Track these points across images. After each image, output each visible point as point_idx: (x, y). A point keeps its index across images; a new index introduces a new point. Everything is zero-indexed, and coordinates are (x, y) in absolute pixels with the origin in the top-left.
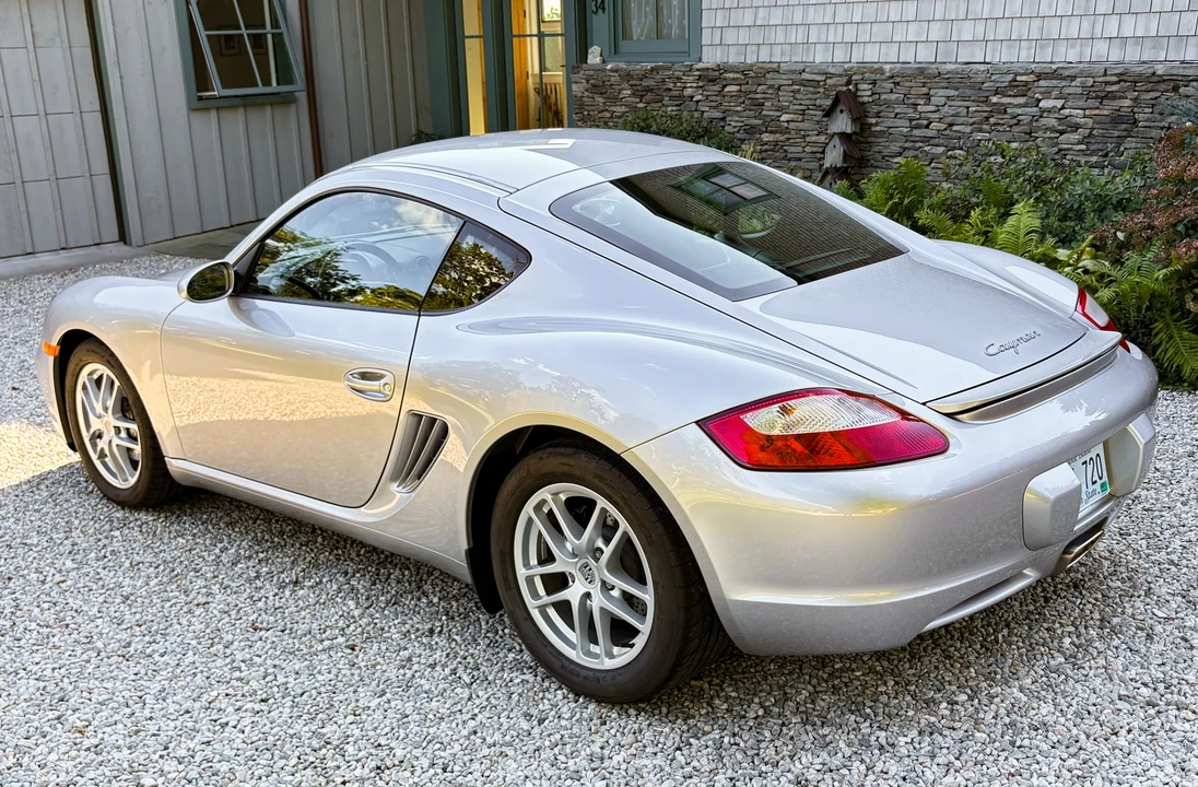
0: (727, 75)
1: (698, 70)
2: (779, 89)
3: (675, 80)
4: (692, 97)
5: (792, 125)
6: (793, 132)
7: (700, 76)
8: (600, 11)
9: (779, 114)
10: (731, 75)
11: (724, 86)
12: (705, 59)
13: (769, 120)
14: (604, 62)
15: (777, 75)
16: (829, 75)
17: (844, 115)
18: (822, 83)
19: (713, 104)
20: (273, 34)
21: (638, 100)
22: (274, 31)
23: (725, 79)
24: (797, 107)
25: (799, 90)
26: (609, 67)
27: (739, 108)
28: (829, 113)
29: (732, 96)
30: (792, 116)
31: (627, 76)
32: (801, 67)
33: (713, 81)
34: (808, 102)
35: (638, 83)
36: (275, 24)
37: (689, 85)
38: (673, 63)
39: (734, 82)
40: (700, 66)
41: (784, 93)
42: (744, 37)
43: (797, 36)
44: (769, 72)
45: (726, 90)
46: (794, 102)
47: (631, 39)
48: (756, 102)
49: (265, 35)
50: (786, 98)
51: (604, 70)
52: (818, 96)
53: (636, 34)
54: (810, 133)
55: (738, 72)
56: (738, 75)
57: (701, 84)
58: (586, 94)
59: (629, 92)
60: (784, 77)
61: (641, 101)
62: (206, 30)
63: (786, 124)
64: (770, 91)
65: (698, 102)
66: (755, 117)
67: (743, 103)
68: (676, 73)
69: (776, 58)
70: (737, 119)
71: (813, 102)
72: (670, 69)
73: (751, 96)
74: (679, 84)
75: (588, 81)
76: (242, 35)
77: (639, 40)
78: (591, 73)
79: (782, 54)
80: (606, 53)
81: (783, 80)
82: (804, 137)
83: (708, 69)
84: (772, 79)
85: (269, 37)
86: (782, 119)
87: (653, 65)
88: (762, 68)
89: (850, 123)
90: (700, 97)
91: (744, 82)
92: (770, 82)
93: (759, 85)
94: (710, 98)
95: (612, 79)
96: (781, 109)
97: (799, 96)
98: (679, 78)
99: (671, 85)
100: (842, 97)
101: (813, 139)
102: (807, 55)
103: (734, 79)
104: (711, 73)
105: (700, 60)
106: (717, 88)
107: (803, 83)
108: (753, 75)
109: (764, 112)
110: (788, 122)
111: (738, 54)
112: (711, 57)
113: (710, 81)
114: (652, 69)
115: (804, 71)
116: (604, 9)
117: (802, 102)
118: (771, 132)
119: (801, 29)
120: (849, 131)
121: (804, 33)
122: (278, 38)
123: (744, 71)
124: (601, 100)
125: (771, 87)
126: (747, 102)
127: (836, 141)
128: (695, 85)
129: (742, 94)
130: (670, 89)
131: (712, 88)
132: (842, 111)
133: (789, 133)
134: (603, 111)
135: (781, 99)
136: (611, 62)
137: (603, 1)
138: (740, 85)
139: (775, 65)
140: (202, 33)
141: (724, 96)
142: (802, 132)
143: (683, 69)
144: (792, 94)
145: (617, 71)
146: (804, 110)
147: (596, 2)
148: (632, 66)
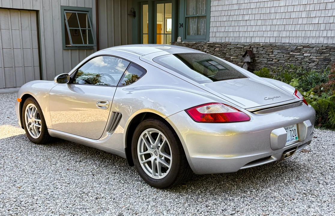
0: (216, 45)
1: (208, 44)
2: (230, 49)
3: (201, 47)
5: (234, 60)
6: (234, 62)
7: (208, 45)
8: (181, 27)
9: (230, 56)
10: (217, 45)
11: (215, 48)
12: (210, 41)
13: (227, 58)
14: (182, 41)
15: (230, 46)
16: (245, 46)
17: (248, 57)
18: (243, 48)
20: (88, 30)
22: (89, 29)
23: (215, 46)
24: (235, 55)
25: (236, 50)
26: (183, 43)
27: (219, 55)
28: (244, 56)
29: (217, 51)
30: (234, 57)
31: (188, 45)
32: (237, 43)
33: (212, 47)
34: (238, 53)
35: (191, 47)
36: (89, 27)
37: (205, 48)
38: (201, 42)
39: (218, 47)
40: (208, 43)
42: (221, 35)
43: (236, 35)
44: (228, 45)
46: (235, 53)
47: (190, 35)
48: (224, 53)
49: (86, 30)
50: (232, 52)
52: (241, 51)
53: (191, 33)
54: (239, 62)
55: (219, 44)
57: (208, 48)
60: (232, 46)
62: (69, 27)
63: (232, 60)
64: (228, 50)
66: (223, 57)
67: (220, 53)
68: (202, 44)
69: (230, 41)
71: (240, 53)
72: (200, 43)
73: (222, 51)
74: (202, 48)
76: (79, 29)
77: (192, 35)
78: (178, 44)
79: (232, 40)
80: (182, 39)
81: (232, 47)
83: (211, 43)
84: (229, 47)
85: (87, 30)
86: (231, 58)
87: (195, 42)
88: (226, 43)
89: (250, 59)
90: (208, 51)
91: (221, 47)
92: (228, 48)
93: (225, 48)
94: (211, 52)
96: (231, 55)
97: (236, 52)
100: (248, 52)
101: (240, 64)
102: (239, 40)
103: (218, 46)
104: (211, 45)
105: (209, 41)
106: (213, 49)
107: (238, 48)
108: (223, 45)
109: (226, 56)
110: (233, 59)
111: (220, 40)
112: (212, 40)
113: (211, 47)
115: (238, 44)
116: (182, 26)
117: (237, 53)
119: (238, 33)
120: (250, 61)
121: (238, 34)
122: (89, 31)
123: (221, 44)
125: (228, 49)
126: (221, 53)
127: (246, 64)
128: (207, 48)
129: (220, 51)
130: (200, 49)
131: (211, 49)
132: (248, 56)
135: (231, 52)
136: (183, 41)
137: (182, 24)
138: (220, 48)
139: (230, 43)
140: (68, 28)
141: (215, 51)
142: (237, 62)
143: (204, 43)
144: (234, 51)
145: (185, 44)
146: (237, 56)
147: (180, 24)
148: (189, 43)
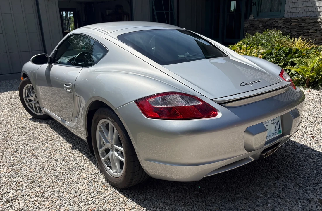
0: (293, 20)
1: (283, 19)
2: (309, 24)
4: (281, 27)
5: (312, 34)
6: (312, 35)
7: (284, 21)
8: (254, 5)
9: (309, 30)
10: (294, 20)
11: (292, 23)
12: (285, 16)
13: (305, 32)
14: (254, 18)
15: (309, 20)
19: (288, 28)
20: (171, 12)
21: (264, 28)
22: (171, 11)
23: (292, 21)
24: (315, 29)
25: (316, 24)
26: (256, 19)
27: (295, 29)
29: (293, 26)
30: (313, 31)
31: (262, 22)
32: (317, 17)
33: (288, 22)
35: (264, 23)
36: (171, 10)
37: (280, 23)
39: (295, 22)
40: (284, 18)
41: (311, 25)
42: (298, 10)
43: (316, 9)
44: (306, 19)
45: (292, 24)
46: (314, 27)
47: (263, 12)
49: (169, 12)
51: (255, 20)
54: (318, 35)
55: (296, 19)
56: (296, 20)
57: (284, 23)
58: (248, 27)
59: (261, 26)
60: (311, 20)
61: (265, 28)
62: (156, 10)
63: (310, 33)
64: (306, 24)
65: (282, 28)
66: (301, 32)
67: (297, 28)
68: (276, 20)
69: (308, 15)
70: (294, 32)
71: (320, 27)
72: (275, 19)
73: (300, 26)
74: (277, 23)
75: (249, 23)
76: (164, 12)
78: (251, 21)
79: (311, 14)
80: (255, 16)
82: (316, 37)
83: (287, 19)
86: (309, 32)
88: (304, 18)
90: (283, 26)
92: (306, 22)
93: (303, 23)
94: (287, 27)
95: (257, 22)
96: (310, 29)
97: (316, 25)
98: (277, 22)
99: (275, 24)
101: (319, 37)
102: (318, 14)
103: (295, 21)
106: (289, 24)
107: (318, 22)
108: (301, 20)
109: (303, 30)
110: (311, 33)
111: (296, 15)
112: (287, 16)
114: (269, 20)
115: (318, 19)
117: (317, 27)
118: (305, 36)
119: (317, 7)
121: (318, 9)
122: (172, 14)
123: (298, 19)
124: (253, 28)
125: (307, 23)
126: (299, 28)
128: (282, 23)
129: (297, 25)
130: (274, 25)
131: (287, 24)
133: (311, 36)
134: (253, 31)
135: (310, 26)
136: (256, 18)
137: (256, 3)
138: (297, 23)
139: (309, 17)
140: (155, 12)
141: (291, 26)
142: (316, 36)
143: (279, 19)
144: (313, 25)
145: (258, 21)
146: (317, 29)
147: (254, 3)
148: (263, 19)
